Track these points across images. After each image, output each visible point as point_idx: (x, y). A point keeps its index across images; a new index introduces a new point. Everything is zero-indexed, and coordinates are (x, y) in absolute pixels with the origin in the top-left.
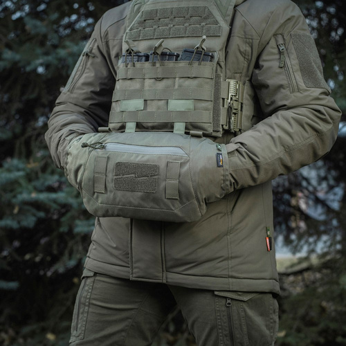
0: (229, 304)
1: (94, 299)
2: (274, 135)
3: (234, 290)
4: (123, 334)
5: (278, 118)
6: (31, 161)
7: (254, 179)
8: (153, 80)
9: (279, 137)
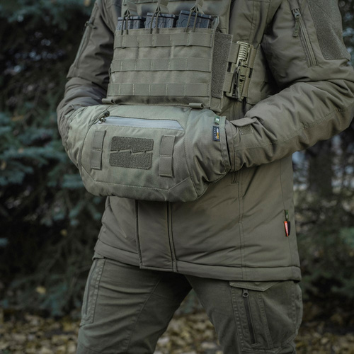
0: (246, 294)
1: (104, 282)
2: (292, 110)
3: (248, 280)
4: (134, 318)
5: (297, 90)
6: (16, 113)
7: (268, 157)
8: (147, 49)
9: (299, 113)
